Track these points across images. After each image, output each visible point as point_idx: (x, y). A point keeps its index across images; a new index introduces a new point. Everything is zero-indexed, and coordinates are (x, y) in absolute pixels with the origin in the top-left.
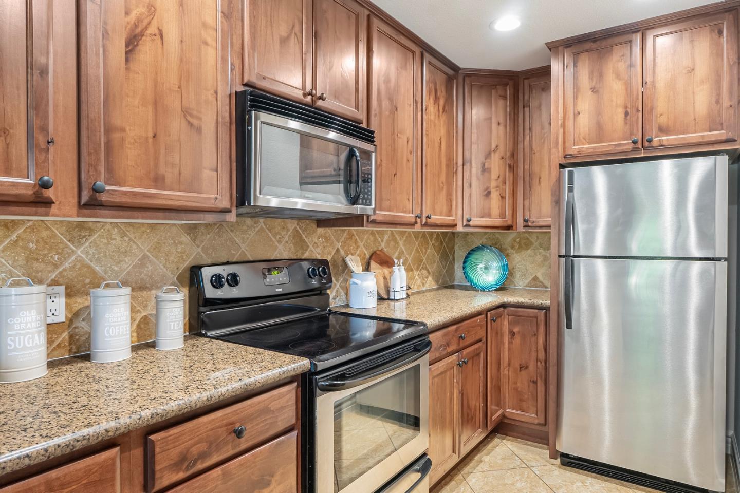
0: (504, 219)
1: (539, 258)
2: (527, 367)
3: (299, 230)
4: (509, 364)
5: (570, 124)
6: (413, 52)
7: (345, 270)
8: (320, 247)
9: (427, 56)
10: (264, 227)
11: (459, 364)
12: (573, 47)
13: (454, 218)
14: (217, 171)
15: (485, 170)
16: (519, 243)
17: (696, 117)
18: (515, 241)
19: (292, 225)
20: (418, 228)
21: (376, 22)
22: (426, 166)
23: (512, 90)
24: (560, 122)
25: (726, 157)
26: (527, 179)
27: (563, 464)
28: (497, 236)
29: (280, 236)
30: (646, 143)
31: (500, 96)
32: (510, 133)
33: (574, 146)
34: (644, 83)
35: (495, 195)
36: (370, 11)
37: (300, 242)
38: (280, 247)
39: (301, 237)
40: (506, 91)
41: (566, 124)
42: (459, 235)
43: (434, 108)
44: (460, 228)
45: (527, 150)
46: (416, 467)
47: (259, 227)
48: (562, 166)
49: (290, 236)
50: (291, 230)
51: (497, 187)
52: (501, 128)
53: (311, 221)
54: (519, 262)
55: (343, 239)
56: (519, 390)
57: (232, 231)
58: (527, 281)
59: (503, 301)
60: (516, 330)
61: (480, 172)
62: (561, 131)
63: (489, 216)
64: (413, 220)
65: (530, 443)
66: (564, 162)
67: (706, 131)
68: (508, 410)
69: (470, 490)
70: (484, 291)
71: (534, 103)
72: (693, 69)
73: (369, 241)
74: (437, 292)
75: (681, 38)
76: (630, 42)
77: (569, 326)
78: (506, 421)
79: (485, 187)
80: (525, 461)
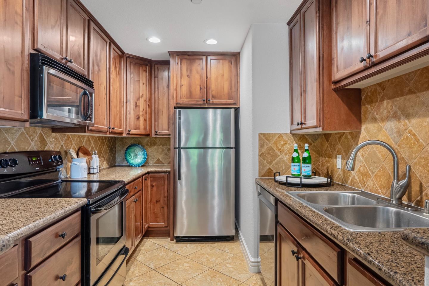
0: (146, 131)
1: (160, 150)
2: (159, 201)
3: (43, 134)
4: (151, 201)
5: (179, 89)
6: (107, 42)
7: (66, 157)
8: (53, 144)
9: (112, 45)
10: (24, 131)
11: (135, 201)
12: (180, 56)
13: (122, 130)
14: (22, 98)
15: (136, 106)
16: (151, 143)
17: (225, 94)
18: (148, 142)
19: (39, 131)
21: (92, 25)
22: (112, 102)
23: (150, 69)
24: (174, 88)
25: (234, 110)
26: (156, 112)
27: (177, 242)
29: (32, 137)
30: (207, 101)
31: (144, 70)
32: (148, 88)
33: (180, 99)
34: (207, 77)
35: (142, 119)
36: (89, 17)
38: (33, 143)
39: (44, 138)
40: (147, 68)
41: (177, 89)
42: (118, 139)
43: (115, 72)
44: (124, 135)
45: (157, 98)
46: (122, 252)
47: (21, 131)
48: (175, 108)
49: (38, 137)
50: (38, 134)
51: (143, 115)
52: (145, 86)
53: (49, 129)
54: (151, 152)
55: (65, 140)
56: (156, 213)
57: (6, 133)
58: (154, 161)
59: (148, 171)
60: (154, 184)
61: (134, 107)
62: (175, 92)
63: (139, 129)
64: (107, 130)
65: (160, 237)
66: (176, 106)
67: (227, 99)
68: (151, 224)
69: (139, 263)
70: (136, 167)
71: (160, 76)
72: (223, 75)
73: (77, 141)
74: (108, 169)
75: (219, 62)
76: (202, 59)
77: (180, 179)
78: (149, 229)
79: (137, 114)
80: (160, 245)
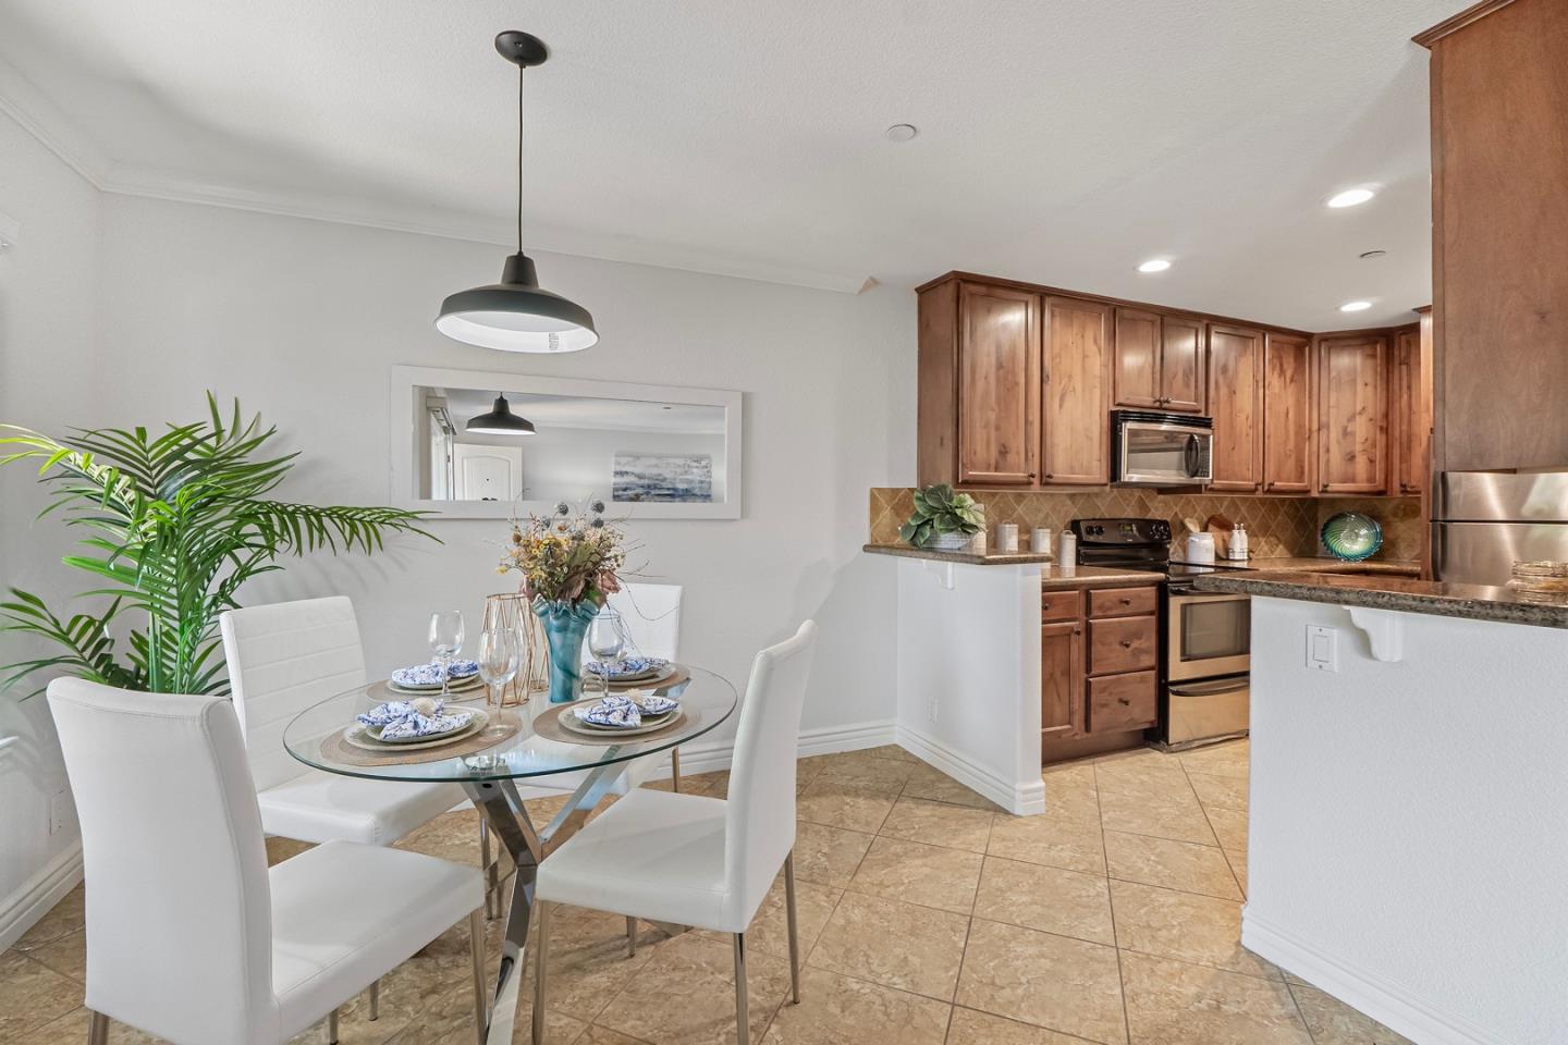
0: (1374, 484)
6: (1253, 338)
8: (1161, 511)
9: (1270, 337)
10: (1125, 496)
13: (1307, 483)
14: (1101, 461)
15: (1347, 433)
16: (1404, 510)
19: (1137, 493)
20: (1259, 494)
21: (1214, 329)
23: (1384, 348)
26: (1405, 440)
28: (1376, 503)
31: (1368, 355)
32: (1381, 392)
35: (1361, 459)
36: (1208, 321)
37: (1143, 506)
38: (1129, 509)
39: (1145, 502)
40: (1376, 349)
42: (1323, 503)
43: (1280, 381)
44: (1316, 494)
45: (1405, 410)
47: (1122, 496)
49: (1136, 501)
50: (1140, 498)
51: (1364, 451)
52: (1370, 389)
53: (1153, 490)
55: (1182, 504)
57: (1106, 498)
58: (1414, 554)
61: (1340, 436)
63: (1353, 480)
70: (1349, 560)
71: (1414, 360)
73: (1207, 507)
79: (1348, 451)
